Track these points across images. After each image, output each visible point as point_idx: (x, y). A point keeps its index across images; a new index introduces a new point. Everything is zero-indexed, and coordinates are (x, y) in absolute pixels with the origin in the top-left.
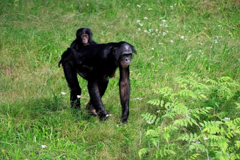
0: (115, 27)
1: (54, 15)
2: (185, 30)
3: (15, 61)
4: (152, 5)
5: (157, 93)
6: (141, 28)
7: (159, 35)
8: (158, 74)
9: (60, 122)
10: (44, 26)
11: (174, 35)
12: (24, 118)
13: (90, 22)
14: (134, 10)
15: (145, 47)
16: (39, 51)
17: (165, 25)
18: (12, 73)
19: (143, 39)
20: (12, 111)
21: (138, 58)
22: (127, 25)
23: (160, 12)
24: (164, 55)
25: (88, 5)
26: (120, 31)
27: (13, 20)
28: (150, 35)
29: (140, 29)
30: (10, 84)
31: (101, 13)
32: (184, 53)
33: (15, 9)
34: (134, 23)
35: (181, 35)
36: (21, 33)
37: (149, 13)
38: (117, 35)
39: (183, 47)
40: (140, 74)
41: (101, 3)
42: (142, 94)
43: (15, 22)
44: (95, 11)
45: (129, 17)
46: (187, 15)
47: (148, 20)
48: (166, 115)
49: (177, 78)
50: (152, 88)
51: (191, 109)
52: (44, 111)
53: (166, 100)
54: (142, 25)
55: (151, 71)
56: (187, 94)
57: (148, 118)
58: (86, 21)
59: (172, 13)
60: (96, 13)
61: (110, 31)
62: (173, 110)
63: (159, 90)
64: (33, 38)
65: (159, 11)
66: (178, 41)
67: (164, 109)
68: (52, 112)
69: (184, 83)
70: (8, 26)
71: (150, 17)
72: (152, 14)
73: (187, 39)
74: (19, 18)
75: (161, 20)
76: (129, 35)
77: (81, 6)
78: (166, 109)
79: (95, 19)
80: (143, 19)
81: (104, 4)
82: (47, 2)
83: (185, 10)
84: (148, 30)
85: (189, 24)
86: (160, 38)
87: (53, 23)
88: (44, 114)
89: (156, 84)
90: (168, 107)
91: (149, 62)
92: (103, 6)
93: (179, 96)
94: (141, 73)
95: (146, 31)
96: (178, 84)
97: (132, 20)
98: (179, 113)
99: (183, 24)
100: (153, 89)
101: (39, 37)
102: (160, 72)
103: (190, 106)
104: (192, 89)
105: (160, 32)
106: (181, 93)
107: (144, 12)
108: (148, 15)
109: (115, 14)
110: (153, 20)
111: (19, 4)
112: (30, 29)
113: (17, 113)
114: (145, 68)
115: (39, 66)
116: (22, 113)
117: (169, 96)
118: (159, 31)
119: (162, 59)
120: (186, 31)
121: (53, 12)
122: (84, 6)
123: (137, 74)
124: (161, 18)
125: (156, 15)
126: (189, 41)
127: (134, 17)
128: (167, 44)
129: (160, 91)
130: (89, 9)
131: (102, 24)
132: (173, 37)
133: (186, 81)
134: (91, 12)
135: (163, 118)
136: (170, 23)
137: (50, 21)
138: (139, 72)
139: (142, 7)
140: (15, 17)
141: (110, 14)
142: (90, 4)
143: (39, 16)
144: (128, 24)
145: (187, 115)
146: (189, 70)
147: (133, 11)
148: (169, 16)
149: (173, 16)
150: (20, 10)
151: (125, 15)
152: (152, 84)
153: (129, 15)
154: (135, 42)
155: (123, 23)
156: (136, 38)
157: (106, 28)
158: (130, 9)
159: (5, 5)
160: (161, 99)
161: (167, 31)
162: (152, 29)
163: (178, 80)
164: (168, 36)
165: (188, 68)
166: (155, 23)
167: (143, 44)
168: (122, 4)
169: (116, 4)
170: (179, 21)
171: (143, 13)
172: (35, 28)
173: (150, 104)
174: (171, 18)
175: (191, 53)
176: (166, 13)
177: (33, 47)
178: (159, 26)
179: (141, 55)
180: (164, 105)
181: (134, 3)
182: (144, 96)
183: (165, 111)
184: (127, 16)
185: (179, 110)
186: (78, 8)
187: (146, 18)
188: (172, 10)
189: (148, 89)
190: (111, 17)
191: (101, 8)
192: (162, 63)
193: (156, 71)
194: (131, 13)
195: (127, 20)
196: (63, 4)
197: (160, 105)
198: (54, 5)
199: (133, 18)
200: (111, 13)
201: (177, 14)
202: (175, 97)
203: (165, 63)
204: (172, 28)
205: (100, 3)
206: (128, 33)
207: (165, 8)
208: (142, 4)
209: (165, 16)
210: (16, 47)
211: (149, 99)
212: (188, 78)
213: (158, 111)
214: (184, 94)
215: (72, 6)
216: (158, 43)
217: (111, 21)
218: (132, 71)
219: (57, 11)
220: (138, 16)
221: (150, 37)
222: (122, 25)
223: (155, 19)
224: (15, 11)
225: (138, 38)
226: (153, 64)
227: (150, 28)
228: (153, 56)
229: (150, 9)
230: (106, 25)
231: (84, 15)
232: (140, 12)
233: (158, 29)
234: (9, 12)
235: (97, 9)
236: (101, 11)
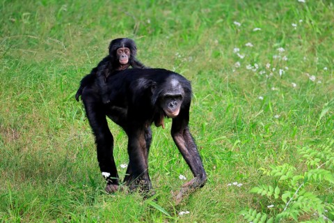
0: (196, 61)
1: (92, 39)
2: (318, 66)
3: (23, 118)
4: (260, 22)
5: (268, 174)
6: (242, 61)
7: (271, 74)
8: (269, 141)
10: (72, 58)
11: (298, 74)
12: (37, 217)
13: (153, 51)
14: (229, 30)
15: (248, 95)
16: (64, 101)
17: (283, 56)
18: (16, 138)
19: (243, 81)
20: (16, 206)
21: (236, 115)
22: (216, 57)
23: (274, 33)
24: (280, 109)
25: (149, 21)
26: (205, 68)
27: (19, 48)
28: (256, 74)
29: (238, 63)
30: (13, 158)
31: (172, 35)
32: (316, 105)
33: (23, 28)
34: (229, 52)
35: (311, 75)
36: (33, 69)
37: (255, 36)
38: (200, 73)
39: (314, 95)
40: (239, 141)
41: (173, 19)
42: (241, 177)
43: (23, 50)
44: (161, 33)
45: (220, 43)
46: (321, 39)
47: (253, 48)
48: (283, 214)
49: (303, 148)
50: (259, 166)
51: (328, 202)
52: (73, 206)
53: (284, 188)
54: (242, 57)
55: (258, 136)
56: (320, 176)
57: (252, 217)
58: (146, 49)
59: (296, 35)
60: (163, 36)
61: (186, 67)
62: (298, 204)
63: (271, 170)
64: (53, 78)
65: (272, 33)
66: (305, 85)
67: (280, 202)
68: (86, 207)
69: (315, 157)
70: (11, 58)
71: (256, 42)
72: (260, 37)
73: (322, 81)
74: (30, 44)
75: (275, 48)
76: (221, 74)
77: (137, 24)
78: (283, 203)
79: (162, 46)
80: (244, 47)
81: (177, 21)
82: (79, 17)
83: (318, 31)
84: (252, 65)
85: (325, 55)
86: (273, 79)
87: (89, 53)
88: (72, 210)
89: (266, 158)
90: (288, 199)
91: (254, 121)
92: (176, 24)
93: (306, 180)
94: (241, 140)
95: (249, 67)
96: (305, 159)
97: (226, 48)
98: (306, 209)
99: (315, 55)
100: (261, 168)
101: (64, 77)
102: (273, 138)
103: (325, 199)
104: (330, 168)
105: (274, 69)
106: (309, 175)
108: (254, 39)
109: (196, 37)
110: (262, 47)
111: (30, 20)
112: (49, 63)
113: (25, 208)
114: (248, 132)
115: (63, 127)
116: (34, 209)
117: (289, 179)
118: (271, 68)
119: (277, 116)
120: (320, 68)
121: (89, 34)
122: (143, 23)
123: (233, 142)
124: (276, 45)
125: (267, 39)
126: (325, 84)
127: (229, 43)
128: (285, 90)
129: (274, 171)
130: (151, 29)
131: (174, 55)
132: (297, 76)
133: (319, 153)
134: (155, 33)
135: (279, 218)
136: (292, 53)
137: (83, 50)
138: (236, 139)
139: (242, 25)
140: (23, 42)
141: (187, 37)
142: (154, 21)
143: (65, 41)
144: (219, 54)
145: (320, 214)
146: (324, 135)
147: (227, 33)
148: (289, 42)
149: (296, 41)
150: (32, 30)
151: (214, 40)
152: (260, 159)
153: (221, 39)
154: (229, 86)
155: (209, 52)
156: (232, 80)
157: (180, 62)
158: (222, 28)
159: (6, 21)
160: (275, 184)
161: (287, 68)
162: (260, 64)
163: (305, 151)
164: (287, 76)
165: (323, 132)
166: (266, 53)
167: (244, 90)
168: (208, 20)
169: (198, 21)
170: (306, 50)
171: (244, 36)
172: (57, 61)
173: (255, 194)
174: (293, 46)
175: (329, 105)
176: (284, 36)
177: (53, 94)
178: (272, 59)
179: (240, 108)
180: (280, 195)
181: (229, 18)
182: (246, 181)
183: (283, 206)
184: (216, 41)
185: (306, 205)
186: (132, 27)
187: (249, 44)
188: (295, 32)
189: (252, 168)
190: (190, 43)
191: (172, 28)
192: (277, 122)
193: (266, 136)
194: (224, 35)
195: (216, 48)
196: (106, 21)
197: (273, 195)
198: (91, 21)
199: (226, 44)
200: (190, 35)
201: (304, 37)
202: (300, 182)
203: (282, 123)
204: (295, 61)
205: (169, 18)
206: (219, 70)
207: (283, 28)
208: (243, 20)
209: (283, 41)
210: (24, 95)
211: (253, 185)
212: (321, 150)
213: (270, 207)
214: (315, 177)
215: (121, 23)
216: (270, 88)
217: (189, 49)
218: (224, 137)
219: (96, 31)
220: (237, 42)
221: (256, 78)
222: (207, 57)
223: (265, 46)
224: (23, 32)
225: (236, 79)
226: (262, 123)
227: (256, 62)
228: (262, 111)
229: (256, 29)
230: (180, 56)
231: (142, 39)
232: (239, 35)
233: (270, 63)
234: (12, 34)
235: (164, 29)
236: (171, 33)
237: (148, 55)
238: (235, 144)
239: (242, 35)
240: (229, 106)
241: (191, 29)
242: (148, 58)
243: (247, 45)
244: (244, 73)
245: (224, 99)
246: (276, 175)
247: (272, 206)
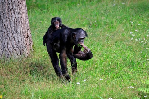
0: (115, 37)
4: (141, 21)
5: (144, 83)
6: (134, 37)
7: (146, 42)
8: (145, 70)
13: (97, 34)
14: (128, 25)
15: (136, 51)
18: (42, 69)
19: (134, 45)
20: (42, 96)
21: (131, 59)
22: (123, 36)
23: (147, 26)
25: (96, 22)
26: (119, 40)
28: (139, 42)
29: (132, 38)
30: (41, 77)
31: (105, 27)
33: (45, 25)
34: (128, 34)
37: (139, 27)
38: (116, 42)
40: (132, 70)
41: (105, 20)
42: (134, 84)
44: (101, 26)
47: (138, 32)
50: (141, 80)
52: (65, 96)
54: (134, 36)
55: (140, 68)
58: (94, 33)
61: (111, 40)
63: (146, 81)
68: (70, 97)
70: (40, 37)
71: (140, 30)
72: (141, 27)
75: (147, 32)
76: (125, 43)
77: (91, 23)
79: (101, 31)
80: (134, 32)
81: (107, 21)
82: (67, 20)
86: (146, 44)
89: (144, 77)
91: (139, 61)
92: (107, 23)
94: (133, 69)
95: (136, 40)
97: (127, 32)
100: (142, 81)
102: (146, 68)
105: (147, 41)
108: (138, 28)
109: (115, 28)
110: (142, 32)
111: (48, 21)
113: (46, 97)
114: (136, 66)
116: (49, 97)
118: (146, 40)
119: (148, 60)
122: (93, 22)
123: (130, 70)
125: (144, 28)
127: (129, 30)
129: (147, 82)
130: (97, 25)
131: (106, 35)
134: (98, 26)
138: (131, 69)
139: (134, 23)
140: (45, 30)
142: (98, 21)
144: (124, 35)
147: (127, 26)
150: (48, 26)
151: (122, 29)
152: (141, 77)
153: (125, 29)
154: (128, 47)
155: (120, 34)
156: (129, 45)
157: (108, 38)
158: (125, 24)
159: (38, 22)
160: (147, 87)
162: (141, 39)
166: (143, 34)
167: (135, 49)
168: (120, 21)
169: (116, 21)
171: (135, 27)
173: (139, 91)
178: (146, 36)
179: (133, 56)
181: (128, 20)
182: (135, 86)
184: (123, 29)
186: (89, 24)
189: (138, 81)
190: (112, 30)
191: (105, 24)
192: (148, 62)
193: (144, 68)
194: (126, 27)
195: (123, 32)
196: (78, 22)
197: (146, 92)
198: (72, 22)
200: (112, 27)
205: (104, 20)
206: (124, 41)
208: (134, 21)
211: (139, 87)
215: (85, 22)
216: (145, 48)
217: (112, 33)
218: (127, 68)
219: (74, 26)
220: (131, 29)
221: (140, 44)
222: (119, 36)
223: (143, 31)
224: (45, 27)
225: (131, 45)
226: (142, 63)
227: (139, 38)
228: (142, 57)
229: (140, 24)
230: (108, 36)
231: (93, 29)
232: (132, 27)
233: (145, 38)
234: (41, 27)
235: (102, 25)
236: (105, 26)
237: (95, 35)
238: (131, 71)
239: (133, 27)
240: (129, 55)
241: (113, 25)
242: (95, 36)
243: (136, 31)
244: (135, 42)
245: (126, 53)
246: (148, 83)
247: (146, 96)
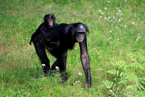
0: (83, 15)
1: (37, 6)
2: (135, 18)
3: (8, 41)
5: (114, 65)
6: (102, 16)
7: (115, 21)
8: (114, 50)
9: (41, 87)
10: (29, 14)
11: (127, 21)
12: (14, 84)
13: (64, 11)
15: (105, 30)
16: (25, 33)
17: (120, 14)
18: (5, 49)
19: (103, 24)
20: (5, 78)
21: (100, 39)
22: (91, 14)
23: (116, 3)
24: (119, 37)
26: (87, 18)
27: (6, 10)
28: (109, 21)
30: (3, 58)
31: (72, 4)
32: (135, 35)
33: (7, 1)
34: (97, 12)
35: (132, 22)
36: (12, 19)
37: (108, 5)
38: (84, 21)
39: (134, 30)
40: (101, 50)
42: (102, 66)
43: (8, 11)
44: (68, 3)
45: (93, 8)
46: (137, 6)
47: (107, 10)
48: (120, 82)
49: (129, 54)
51: (140, 77)
52: (29, 79)
53: (121, 71)
54: (103, 14)
55: (109, 48)
56: (136, 66)
57: (107, 84)
58: (61, 11)
59: (126, 4)
60: (68, 5)
61: (78, 18)
62: (126, 78)
64: (21, 23)
65: (115, 4)
66: (130, 26)
67: (119, 77)
68: (35, 79)
69: (134, 57)
70: (2, 14)
71: (109, 7)
72: (110, 5)
73: (137, 24)
74: (11, 8)
75: (117, 10)
76: (93, 21)
78: (121, 77)
79: (68, 9)
80: (103, 9)
83: (135, 2)
84: (107, 17)
85: (139, 13)
86: (116, 23)
87: (36, 12)
88: (29, 80)
89: (113, 58)
90: (123, 76)
91: (108, 42)
93: (130, 67)
94: (102, 50)
95: (105, 18)
96: (130, 58)
97: (96, 10)
98: (130, 80)
99: (134, 13)
100: (111, 62)
101: (25, 23)
102: (116, 49)
103: (139, 75)
104: (141, 62)
105: (116, 19)
106: (132, 65)
107: (104, 4)
108: (108, 6)
109: (82, 5)
110: (111, 10)
112: (19, 17)
113: (9, 80)
114: (105, 47)
115: (25, 44)
116: (12, 80)
117: (123, 67)
118: (115, 18)
119: (118, 40)
120: (137, 19)
121: (36, 4)
123: (99, 51)
124: (117, 9)
125: (113, 6)
126: (139, 26)
127: (97, 8)
128: (121, 28)
129: (116, 63)
130: (63, 2)
131: (73, 13)
132: (126, 22)
133: (136, 56)
134: (65, 4)
135: (119, 84)
136: (124, 12)
137: (33, 11)
138: (100, 49)
140: (7, 7)
141: (79, 5)
143: (26, 7)
144: (93, 13)
145: (136, 82)
146: (138, 48)
147: (96, 3)
148: (123, 7)
149: (126, 7)
150: (11, 2)
151: (90, 6)
152: (110, 58)
153: (93, 6)
154: (97, 26)
155: (88, 12)
156: (98, 24)
157: (76, 16)
158: (94, 1)
160: (117, 69)
161: (122, 19)
162: (111, 17)
163: (130, 55)
164: (122, 22)
165: (138, 47)
166: (113, 12)
167: (104, 28)
170: (130, 11)
172: (22, 16)
173: (108, 73)
174: (125, 9)
175: (140, 35)
176: (121, 5)
177: (21, 30)
179: (102, 36)
180: (119, 74)
182: (104, 68)
183: (120, 79)
184: (91, 7)
185: (131, 78)
186: (55, 1)
187: (106, 8)
188: (125, 3)
189: (107, 62)
190: (80, 8)
191: (72, 1)
192: (118, 42)
193: (113, 48)
194: (95, 4)
195: (91, 10)
197: (116, 74)
199: (96, 8)
200: (80, 4)
201: (130, 5)
202: (128, 68)
203: (120, 43)
204: (126, 16)
206: (93, 20)
207: (120, 1)
209: (120, 7)
210: (8, 30)
211: (108, 69)
212: (137, 54)
213: (115, 79)
214: (134, 66)
216: (115, 27)
217: (80, 10)
218: (95, 49)
219: (39, 3)
220: (100, 7)
221: (109, 23)
222: (88, 14)
223: (113, 9)
224: (7, 3)
225: (100, 23)
226: (111, 43)
227: (109, 16)
228: (111, 37)
229: (109, 2)
230: (76, 13)
231: (59, 6)
232: (101, 4)
233: (115, 16)
234: (3, 4)
235: (69, 2)
236: (72, 3)
237: (62, 13)
238: (100, 52)
239: (102, 4)
240: (97, 35)
241: (80, 2)
242: (62, 14)
243: (105, 8)
244: (104, 21)
245: (95, 32)
246: (117, 65)
247: (116, 79)
